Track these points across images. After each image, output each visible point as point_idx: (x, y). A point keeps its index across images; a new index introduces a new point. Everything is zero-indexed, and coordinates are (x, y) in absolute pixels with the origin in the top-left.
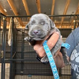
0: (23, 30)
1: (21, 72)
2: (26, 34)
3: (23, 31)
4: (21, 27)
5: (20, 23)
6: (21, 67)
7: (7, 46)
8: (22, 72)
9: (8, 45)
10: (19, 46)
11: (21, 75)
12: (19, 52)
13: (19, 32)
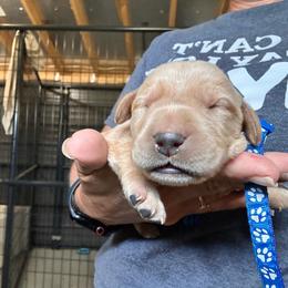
0: (64, 88)
1: (54, 238)
2: (75, 101)
3: (66, 92)
4: (57, 77)
5: (55, 63)
6: (54, 221)
8: (58, 238)
10: (49, 145)
11: (53, 248)
12: (46, 167)
13: (50, 94)
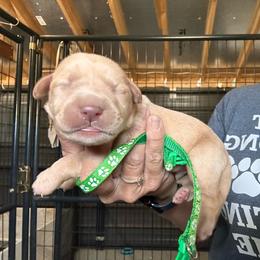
7: (43, 147)
8: (102, 239)
9: (49, 142)
